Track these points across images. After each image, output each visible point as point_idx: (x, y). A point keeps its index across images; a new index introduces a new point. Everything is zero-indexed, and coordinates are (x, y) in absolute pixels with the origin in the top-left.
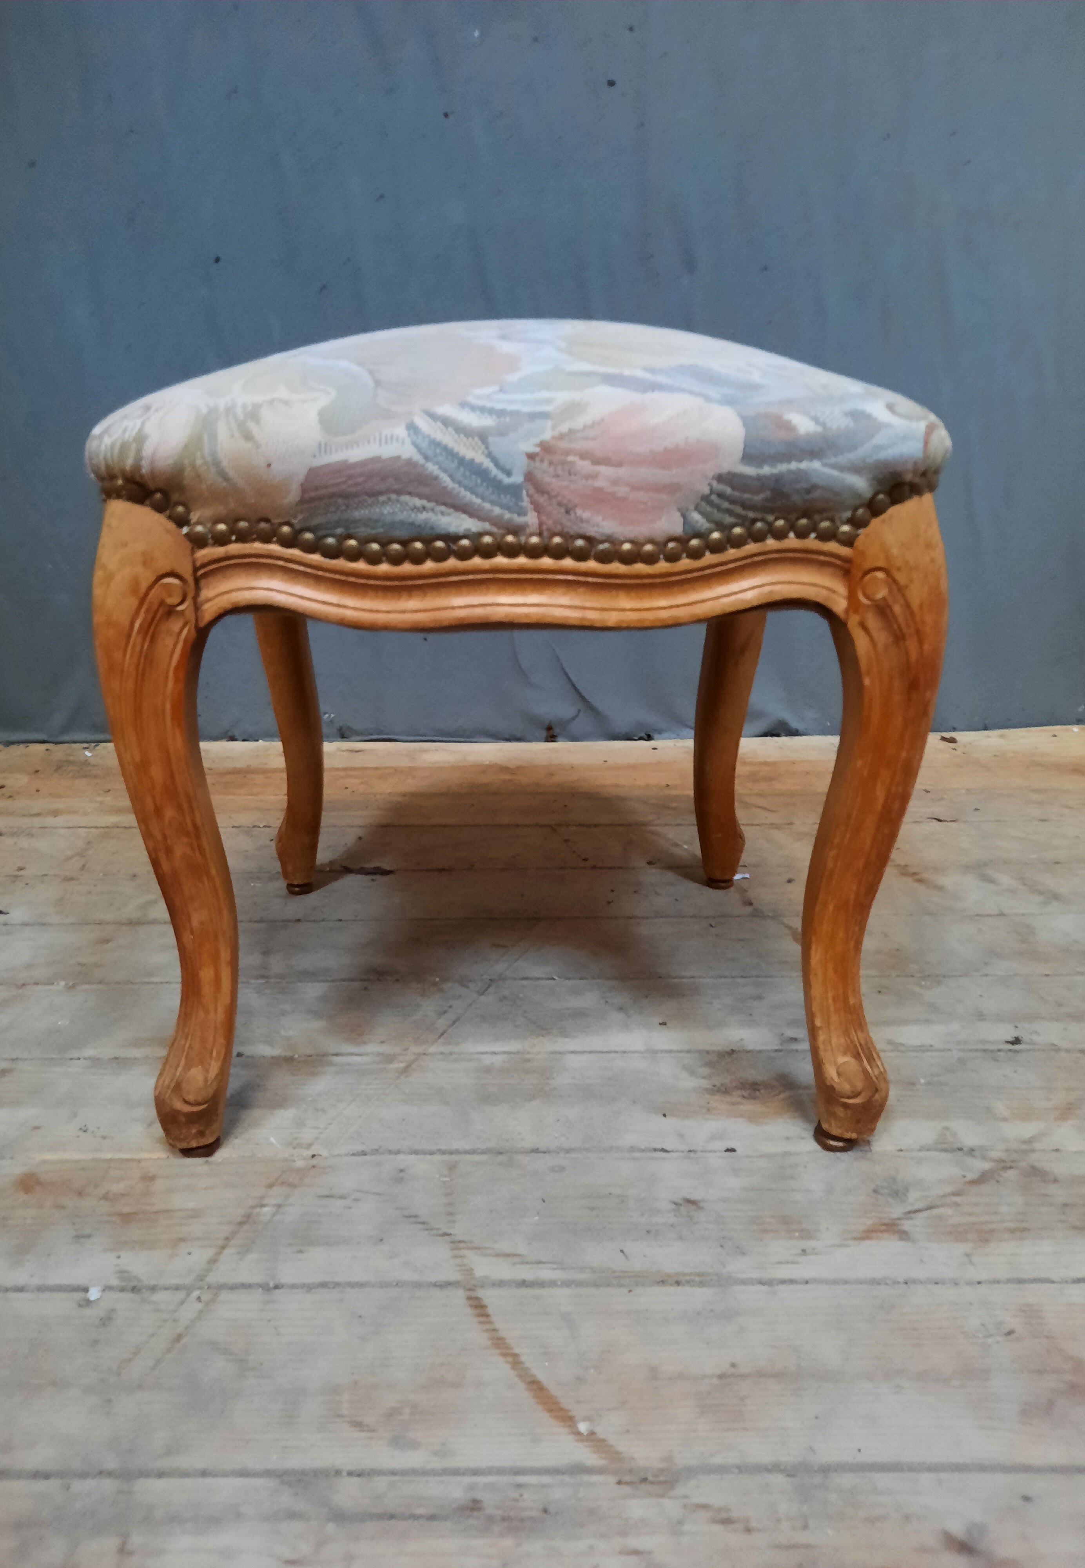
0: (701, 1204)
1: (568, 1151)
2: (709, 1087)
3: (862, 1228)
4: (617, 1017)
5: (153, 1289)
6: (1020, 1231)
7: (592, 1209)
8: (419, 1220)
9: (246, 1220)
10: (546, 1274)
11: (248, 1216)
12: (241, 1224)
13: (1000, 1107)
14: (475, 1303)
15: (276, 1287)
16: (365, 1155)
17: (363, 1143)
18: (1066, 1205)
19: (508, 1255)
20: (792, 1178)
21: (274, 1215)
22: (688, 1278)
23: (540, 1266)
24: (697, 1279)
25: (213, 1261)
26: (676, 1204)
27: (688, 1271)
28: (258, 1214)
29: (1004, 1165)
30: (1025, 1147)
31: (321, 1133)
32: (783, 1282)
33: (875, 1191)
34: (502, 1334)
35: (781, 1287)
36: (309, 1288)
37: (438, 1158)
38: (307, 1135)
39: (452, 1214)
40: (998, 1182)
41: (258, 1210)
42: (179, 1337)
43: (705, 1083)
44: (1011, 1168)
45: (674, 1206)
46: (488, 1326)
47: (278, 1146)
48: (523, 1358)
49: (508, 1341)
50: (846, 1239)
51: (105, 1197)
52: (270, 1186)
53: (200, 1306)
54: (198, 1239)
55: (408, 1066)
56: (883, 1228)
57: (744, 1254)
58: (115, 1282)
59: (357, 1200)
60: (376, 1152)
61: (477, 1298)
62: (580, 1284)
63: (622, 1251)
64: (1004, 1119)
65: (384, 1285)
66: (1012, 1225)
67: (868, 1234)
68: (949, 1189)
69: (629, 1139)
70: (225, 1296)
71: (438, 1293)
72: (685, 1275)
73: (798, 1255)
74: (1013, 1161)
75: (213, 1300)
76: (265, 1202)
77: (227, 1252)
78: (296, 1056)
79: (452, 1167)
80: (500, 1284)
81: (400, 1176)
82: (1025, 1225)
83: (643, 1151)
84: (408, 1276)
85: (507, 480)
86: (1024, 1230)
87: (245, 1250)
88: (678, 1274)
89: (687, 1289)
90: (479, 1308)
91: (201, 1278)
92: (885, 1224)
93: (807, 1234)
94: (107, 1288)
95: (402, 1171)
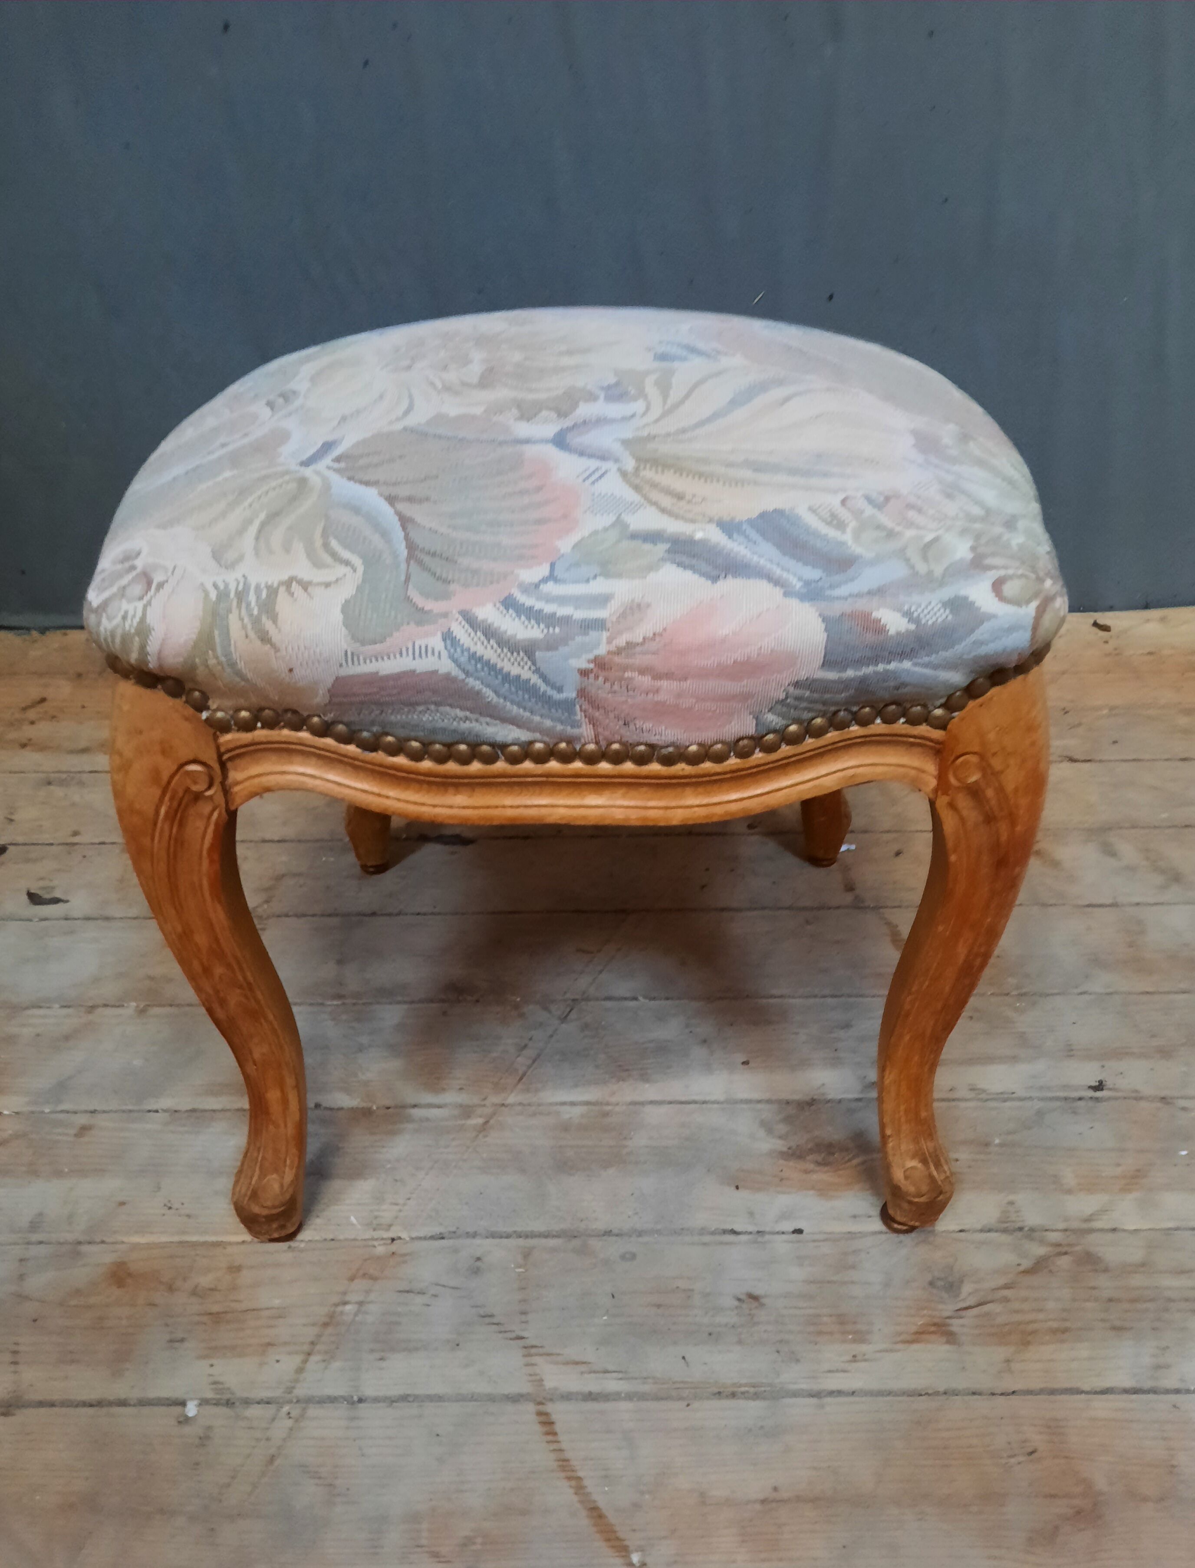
0: (763, 1301)
1: (640, 1234)
2: (785, 1149)
3: (914, 1329)
4: (699, 1052)
5: (247, 1402)
6: (1061, 1333)
7: (659, 1306)
8: (495, 1320)
9: (330, 1321)
10: (612, 1385)
11: (331, 1316)
12: (326, 1325)
13: (1069, 1178)
14: (543, 1418)
15: (360, 1400)
16: (443, 1238)
17: (441, 1224)
18: (1110, 1300)
19: (577, 1363)
20: (853, 1267)
21: (356, 1315)
22: (743, 1389)
23: (607, 1375)
24: (752, 1390)
25: (300, 1370)
26: (739, 1300)
27: (744, 1381)
28: (342, 1313)
29: (1060, 1250)
30: (1085, 1226)
31: (400, 1211)
32: (831, 1393)
33: (931, 1284)
34: (568, 1455)
35: (829, 1400)
36: (390, 1401)
37: (512, 1242)
38: (387, 1213)
39: (524, 1313)
40: (1050, 1271)
41: (340, 1309)
42: (272, 1459)
43: (780, 1145)
44: (1066, 1253)
45: (736, 1303)
46: (555, 1446)
47: (359, 1227)
48: (586, 1482)
49: (573, 1463)
50: (896, 1343)
51: (194, 1293)
52: (352, 1279)
53: (289, 1423)
54: (286, 1343)
55: (487, 1122)
56: (933, 1329)
57: (798, 1361)
58: (210, 1395)
59: (435, 1296)
60: (454, 1235)
61: (546, 1414)
62: (642, 1397)
63: (684, 1358)
64: (1069, 1192)
65: (461, 1398)
66: (1055, 1325)
67: (919, 1336)
68: (1001, 1281)
69: (700, 1219)
70: (313, 1411)
71: (510, 1407)
72: (741, 1386)
73: (850, 1361)
74: (1069, 1245)
75: (302, 1416)
76: (347, 1298)
77: (314, 1358)
78: (375, 1108)
79: (527, 1254)
80: (567, 1397)
81: (477, 1267)
82: (1068, 1324)
83: (713, 1233)
84: (483, 1388)
85: (557, 696)
86: (1065, 1330)
87: (330, 1356)
88: (734, 1385)
89: (741, 1403)
90: (547, 1423)
91: (290, 1390)
92: (935, 1324)
93: (861, 1337)
94: (204, 1402)
95: (478, 1259)
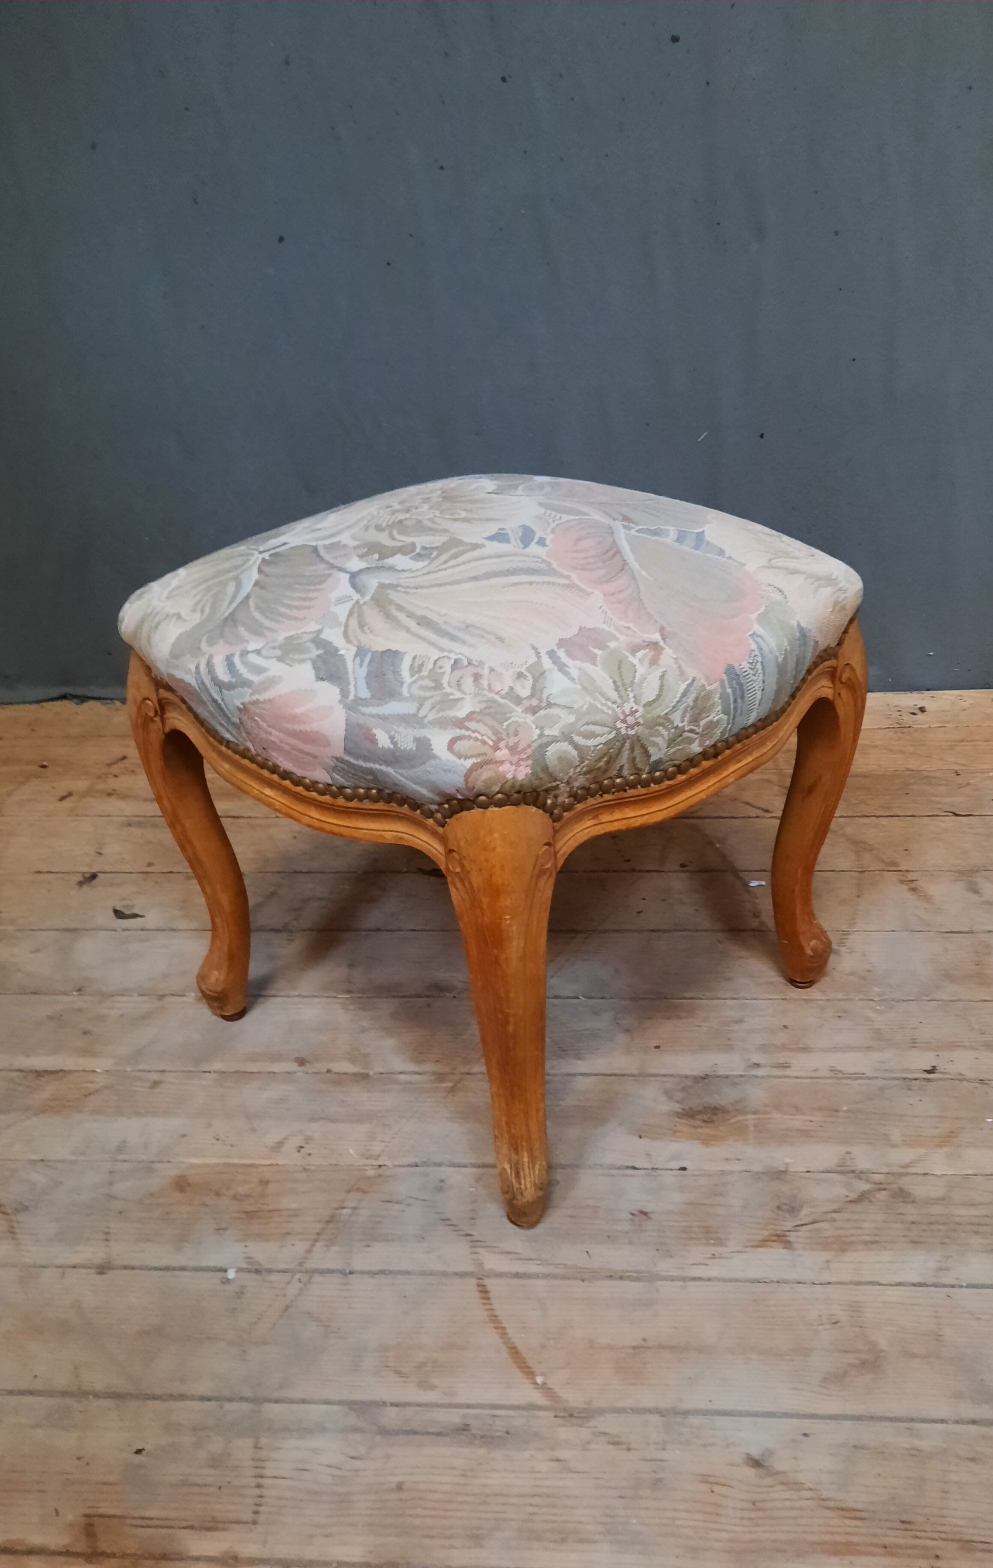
0: (651, 1216)
1: (564, 1168)
2: (679, 1110)
3: (761, 1238)
4: (622, 1039)
5: (270, 1271)
7: (573, 1217)
8: (452, 1223)
9: (331, 1219)
10: (533, 1268)
11: (333, 1216)
12: (328, 1222)
13: (896, 1136)
14: (481, 1288)
15: (351, 1273)
16: (417, 1166)
17: (417, 1156)
18: (913, 1223)
19: (508, 1253)
21: (350, 1215)
22: (629, 1274)
23: (530, 1262)
24: (635, 1275)
25: (309, 1251)
26: (633, 1214)
27: (630, 1269)
28: (341, 1214)
29: (879, 1187)
31: (386, 1146)
32: (693, 1279)
34: (497, 1313)
35: (692, 1283)
36: (372, 1274)
37: (469, 1171)
38: (376, 1147)
39: (473, 1219)
40: (871, 1202)
41: (338, 1212)
42: (287, 1308)
43: (676, 1107)
44: (883, 1189)
45: (630, 1216)
46: (489, 1307)
47: (354, 1155)
48: (508, 1331)
49: (500, 1318)
50: (746, 1247)
51: (235, 1197)
52: (349, 1192)
53: (300, 1286)
54: (299, 1233)
55: (455, 1085)
56: (775, 1238)
57: (671, 1256)
58: (244, 1265)
59: (408, 1205)
60: (425, 1164)
61: (484, 1286)
62: (555, 1277)
63: (587, 1252)
64: (894, 1146)
65: (423, 1273)
67: (763, 1243)
68: (833, 1207)
69: (611, 1159)
70: (317, 1278)
71: (458, 1280)
72: (628, 1272)
73: (709, 1258)
74: (886, 1184)
75: (309, 1282)
76: (345, 1205)
77: (318, 1244)
78: (372, 1073)
79: (479, 1179)
80: (500, 1275)
81: (441, 1186)
82: (877, 1238)
83: (619, 1168)
84: (440, 1267)
87: (331, 1243)
88: (623, 1271)
89: (626, 1282)
90: (484, 1291)
91: (301, 1264)
92: (777, 1235)
93: (720, 1243)
94: (240, 1270)
95: (442, 1181)
